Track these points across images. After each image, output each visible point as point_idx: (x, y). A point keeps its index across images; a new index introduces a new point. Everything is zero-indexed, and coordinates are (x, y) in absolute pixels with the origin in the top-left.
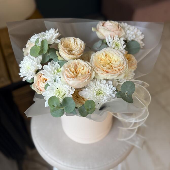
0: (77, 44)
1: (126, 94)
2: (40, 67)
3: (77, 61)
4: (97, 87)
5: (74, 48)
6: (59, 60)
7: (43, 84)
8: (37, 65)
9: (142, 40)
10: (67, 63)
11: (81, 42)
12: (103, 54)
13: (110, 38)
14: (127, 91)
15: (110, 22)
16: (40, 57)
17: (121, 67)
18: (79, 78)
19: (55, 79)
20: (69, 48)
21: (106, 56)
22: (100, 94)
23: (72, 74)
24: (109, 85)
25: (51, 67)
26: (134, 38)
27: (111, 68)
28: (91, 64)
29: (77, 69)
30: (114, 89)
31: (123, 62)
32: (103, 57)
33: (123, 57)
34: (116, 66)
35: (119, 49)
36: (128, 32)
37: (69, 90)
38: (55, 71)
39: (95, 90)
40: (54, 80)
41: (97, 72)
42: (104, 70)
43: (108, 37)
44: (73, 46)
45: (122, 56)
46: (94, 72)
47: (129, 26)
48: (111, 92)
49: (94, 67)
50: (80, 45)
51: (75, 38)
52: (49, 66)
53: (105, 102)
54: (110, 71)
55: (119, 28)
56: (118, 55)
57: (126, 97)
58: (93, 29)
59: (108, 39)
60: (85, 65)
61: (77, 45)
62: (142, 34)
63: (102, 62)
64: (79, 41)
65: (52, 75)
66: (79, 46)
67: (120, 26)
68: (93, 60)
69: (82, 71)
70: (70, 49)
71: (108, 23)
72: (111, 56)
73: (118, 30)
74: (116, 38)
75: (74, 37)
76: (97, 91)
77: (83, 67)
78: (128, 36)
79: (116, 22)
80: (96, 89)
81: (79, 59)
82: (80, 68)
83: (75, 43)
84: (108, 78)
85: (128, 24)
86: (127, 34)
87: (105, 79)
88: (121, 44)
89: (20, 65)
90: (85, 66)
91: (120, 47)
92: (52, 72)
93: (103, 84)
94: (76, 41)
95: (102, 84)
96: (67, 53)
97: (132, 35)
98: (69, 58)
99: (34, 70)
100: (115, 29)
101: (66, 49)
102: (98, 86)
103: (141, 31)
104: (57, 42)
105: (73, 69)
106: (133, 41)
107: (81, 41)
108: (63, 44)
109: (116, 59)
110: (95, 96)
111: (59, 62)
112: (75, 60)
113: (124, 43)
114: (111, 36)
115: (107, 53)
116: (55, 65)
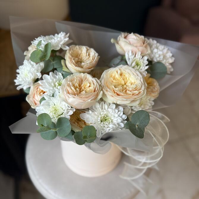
0: (89, 55)
1: (137, 126)
2: (39, 75)
3: (84, 75)
4: (103, 111)
5: (85, 59)
6: (63, 71)
7: (39, 96)
8: (37, 72)
9: (171, 64)
10: (72, 75)
11: (95, 54)
12: (117, 72)
13: (130, 54)
14: (138, 122)
15: (135, 35)
16: (42, 64)
17: (137, 92)
18: (81, 96)
19: (54, 93)
20: (79, 58)
21: (121, 75)
22: (106, 120)
23: (74, 90)
24: (119, 111)
25: (52, 78)
26: (161, 59)
27: (124, 91)
28: (101, 82)
29: (82, 86)
30: (125, 117)
31: (140, 86)
32: (117, 76)
33: (142, 80)
34: (131, 89)
35: (140, 69)
36: (155, 50)
37: (68, 109)
38: (56, 83)
39: (100, 114)
40: (52, 94)
41: (106, 93)
42: (115, 91)
43: (129, 52)
44: (83, 57)
45: (141, 78)
46: (102, 92)
47: (158, 44)
48: (119, 121)
49: (103, 86)
50: (93, 57)
51: (89, 48)
52: (50, 76)
53: (109, 131)
54: (122, 94)
55: (144, 43)
56: (137, 76)
57: (136, 129)
58: (112, 41)
59: (128, 55)
60: (93, 81)
61: (90, 57)
62: (173, 56)
63: (114, 81)
64: (93, 52)
65: (51, 88)
66: (91, 58)
67: (145, 42)
68: (104, 77)
69: (88, 88)
70: (79, 60)
71: (132, 36)
72: (127, 76)
73: (142, 46)
74: (139, 56)
75: (87, 47)
76: (102, 116)
77: (90, 84)
78: (155, 56)
79: (143, 37)
80: (102, 113)
81: (86, 74)
82: (86, 84)
83: (88, 54)
84: (118, 103)
85: (158, 42)
86: (154, 53)
87: (115, 104)
88: (143, 64)
89: (18, 71)
90: (92, 83)
91: (141, 68)
92: (52, 84)
93: (112, 109)
94: (89, 51)
95: (110, 108)
96: (74, 64)
97: (160, 56)
98: (75, 70)
99: (31, 78)
100: (139, 45)
101: (74, 59)
102: (105, 111)
103: (171, 53)
104: (64, 49)
105: (77, 85)
106: (159, 62)
107: (95, 52)
108: (72, 52)
109: (133, 81)
110: (99, 123)
111: (63, 73)
112: (82, 74)
113: (147, 63)
114: (132, 52)
115: (123, 72)
116: (58, 76)
